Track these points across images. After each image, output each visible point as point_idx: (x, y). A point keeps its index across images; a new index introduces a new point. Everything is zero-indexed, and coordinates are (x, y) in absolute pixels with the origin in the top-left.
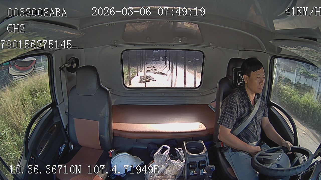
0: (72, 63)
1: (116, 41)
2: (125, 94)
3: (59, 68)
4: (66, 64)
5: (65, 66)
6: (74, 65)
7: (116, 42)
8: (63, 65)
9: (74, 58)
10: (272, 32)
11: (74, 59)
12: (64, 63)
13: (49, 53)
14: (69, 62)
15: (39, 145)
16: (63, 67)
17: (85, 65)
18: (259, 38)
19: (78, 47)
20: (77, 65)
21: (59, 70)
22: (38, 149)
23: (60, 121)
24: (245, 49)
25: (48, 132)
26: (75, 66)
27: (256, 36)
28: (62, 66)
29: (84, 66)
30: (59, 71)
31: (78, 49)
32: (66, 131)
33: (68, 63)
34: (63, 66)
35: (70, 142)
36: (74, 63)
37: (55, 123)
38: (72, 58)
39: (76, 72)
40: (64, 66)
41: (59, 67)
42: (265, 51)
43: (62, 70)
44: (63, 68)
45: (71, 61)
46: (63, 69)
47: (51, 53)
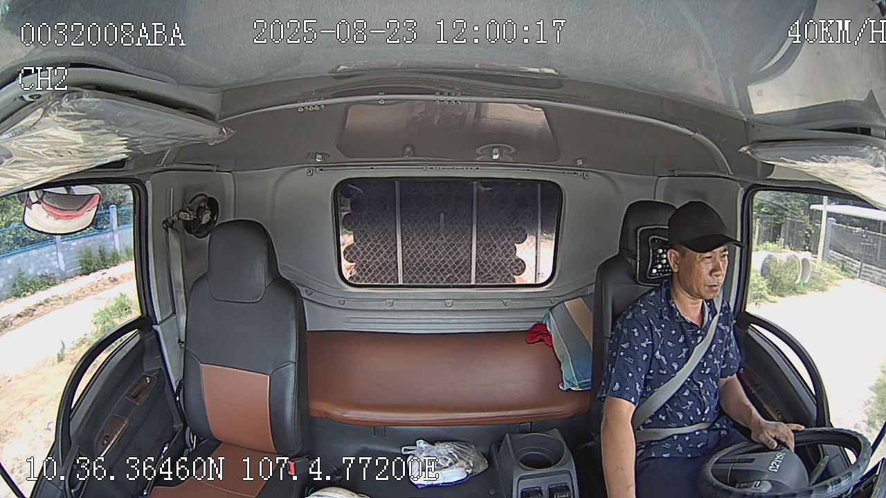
0: (200, 211)
1: (320, 154)
2: (344, 301)
3: (164, 222)
4: (183, 213)
5: (179, 219)
6: (204, 218)
7: (320, 157)
8: (173, 215)
9: (204, 197)
10: (745, 122)
11: (204, 201)
12: (177, 210)
13: (137, 178)
14: (190, 205)
15: (101, 430)
16: (173, 218)
17: (235, 217)
18: (710, 139)
19: (218, 166)
20: (212, 216)
21: (164, 228)
22: (98, 440)
23: (161, 369)
24: (673, 171)
25: (126, 396)
26: (206, 218)
27: (703, 134)
28: (170, 217)
29: (232, 220)
30: (164, 230)
31: (217, 171)
32: (178, 399)
33: (188, 210)
34: (175, 218)
35: (188, 429)
36: (205, 210)
37: (147, 372)
38: (200, 198)
39: (209, 236)
40: (178, 216)
41: (164, 219)
42: (729, 174)
43: (172, 227)
44: (173, 221)
45: (197, 206)
46: (174, 226)
47: (141, 179)
